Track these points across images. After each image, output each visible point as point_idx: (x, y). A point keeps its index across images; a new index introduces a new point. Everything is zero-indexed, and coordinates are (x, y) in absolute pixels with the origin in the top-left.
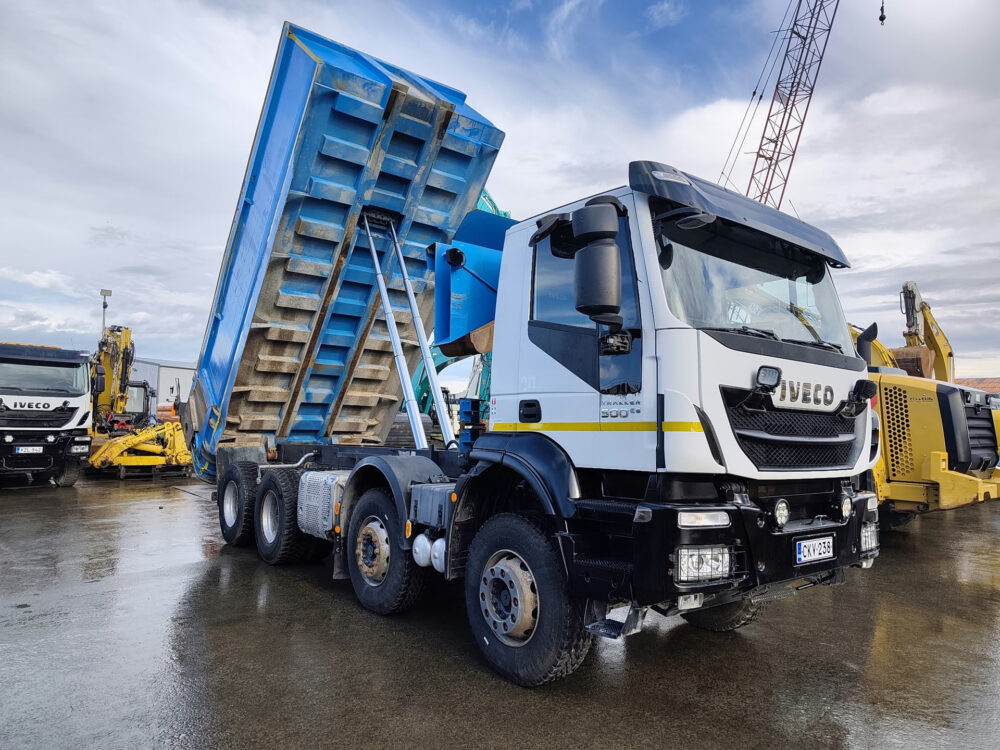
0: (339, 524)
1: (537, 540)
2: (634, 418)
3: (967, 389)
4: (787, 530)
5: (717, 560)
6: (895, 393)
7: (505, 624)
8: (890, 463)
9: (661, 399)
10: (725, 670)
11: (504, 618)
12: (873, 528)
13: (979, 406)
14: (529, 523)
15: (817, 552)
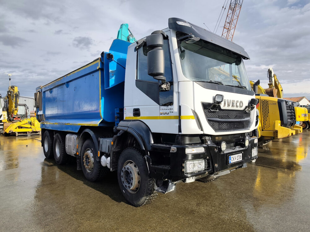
0: (78, 152)
1: (139, 157)
2: (171, 114)
3: (287, 100)
4: (225, 152)
5: (200, 164)
6: (265, 102)
7: (129, 186)
8: (263, 124)
9: (180, 107)
10: (206, 197)
11: (129, 184)
12: (256, 149)
13: (290, 106)
14: (137, 151)
15: (236, 159)
